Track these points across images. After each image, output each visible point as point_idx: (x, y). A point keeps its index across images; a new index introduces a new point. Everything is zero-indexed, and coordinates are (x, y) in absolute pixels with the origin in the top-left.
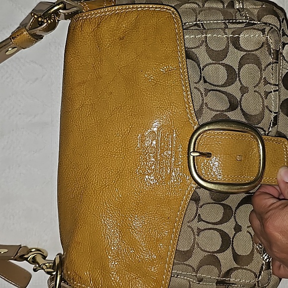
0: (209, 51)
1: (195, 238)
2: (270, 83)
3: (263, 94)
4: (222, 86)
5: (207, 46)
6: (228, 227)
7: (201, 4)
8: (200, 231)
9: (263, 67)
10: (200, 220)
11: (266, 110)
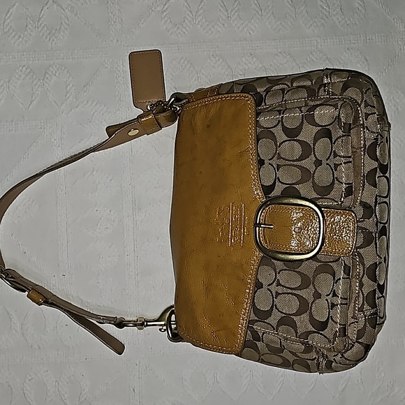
0: (285, 129)
1: (273, 301)
2: (339, 156)
3: (333, 166)
4: (297, 160)
5: (283, 125)
6: (307, 294)
7: (289, 84)
8: (278, 294)
9: (333, 140)
10: (279, 284)
11: (336, 182)
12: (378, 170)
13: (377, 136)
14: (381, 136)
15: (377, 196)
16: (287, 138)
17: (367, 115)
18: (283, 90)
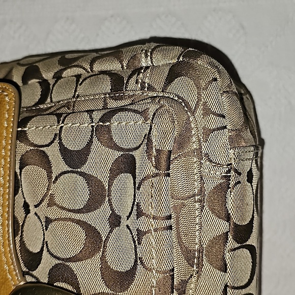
2: (146, 216)
5: (61, 143)
9: (137, 182)
11: (139, 267)
12: (230, 237)
13: (229, 171)
14: (236, 171)
15: (226, 286)
16: (67, 168)
17: (208, 132)
18: (78, 77)
